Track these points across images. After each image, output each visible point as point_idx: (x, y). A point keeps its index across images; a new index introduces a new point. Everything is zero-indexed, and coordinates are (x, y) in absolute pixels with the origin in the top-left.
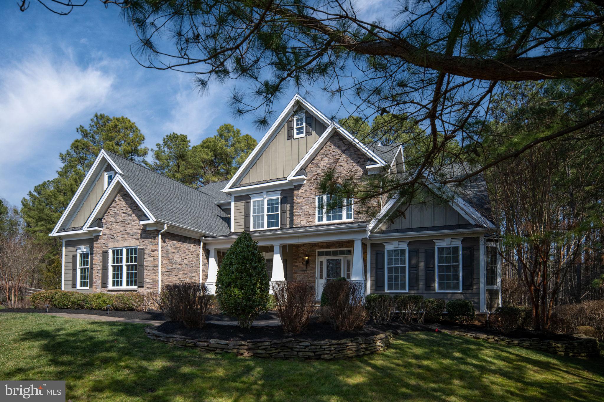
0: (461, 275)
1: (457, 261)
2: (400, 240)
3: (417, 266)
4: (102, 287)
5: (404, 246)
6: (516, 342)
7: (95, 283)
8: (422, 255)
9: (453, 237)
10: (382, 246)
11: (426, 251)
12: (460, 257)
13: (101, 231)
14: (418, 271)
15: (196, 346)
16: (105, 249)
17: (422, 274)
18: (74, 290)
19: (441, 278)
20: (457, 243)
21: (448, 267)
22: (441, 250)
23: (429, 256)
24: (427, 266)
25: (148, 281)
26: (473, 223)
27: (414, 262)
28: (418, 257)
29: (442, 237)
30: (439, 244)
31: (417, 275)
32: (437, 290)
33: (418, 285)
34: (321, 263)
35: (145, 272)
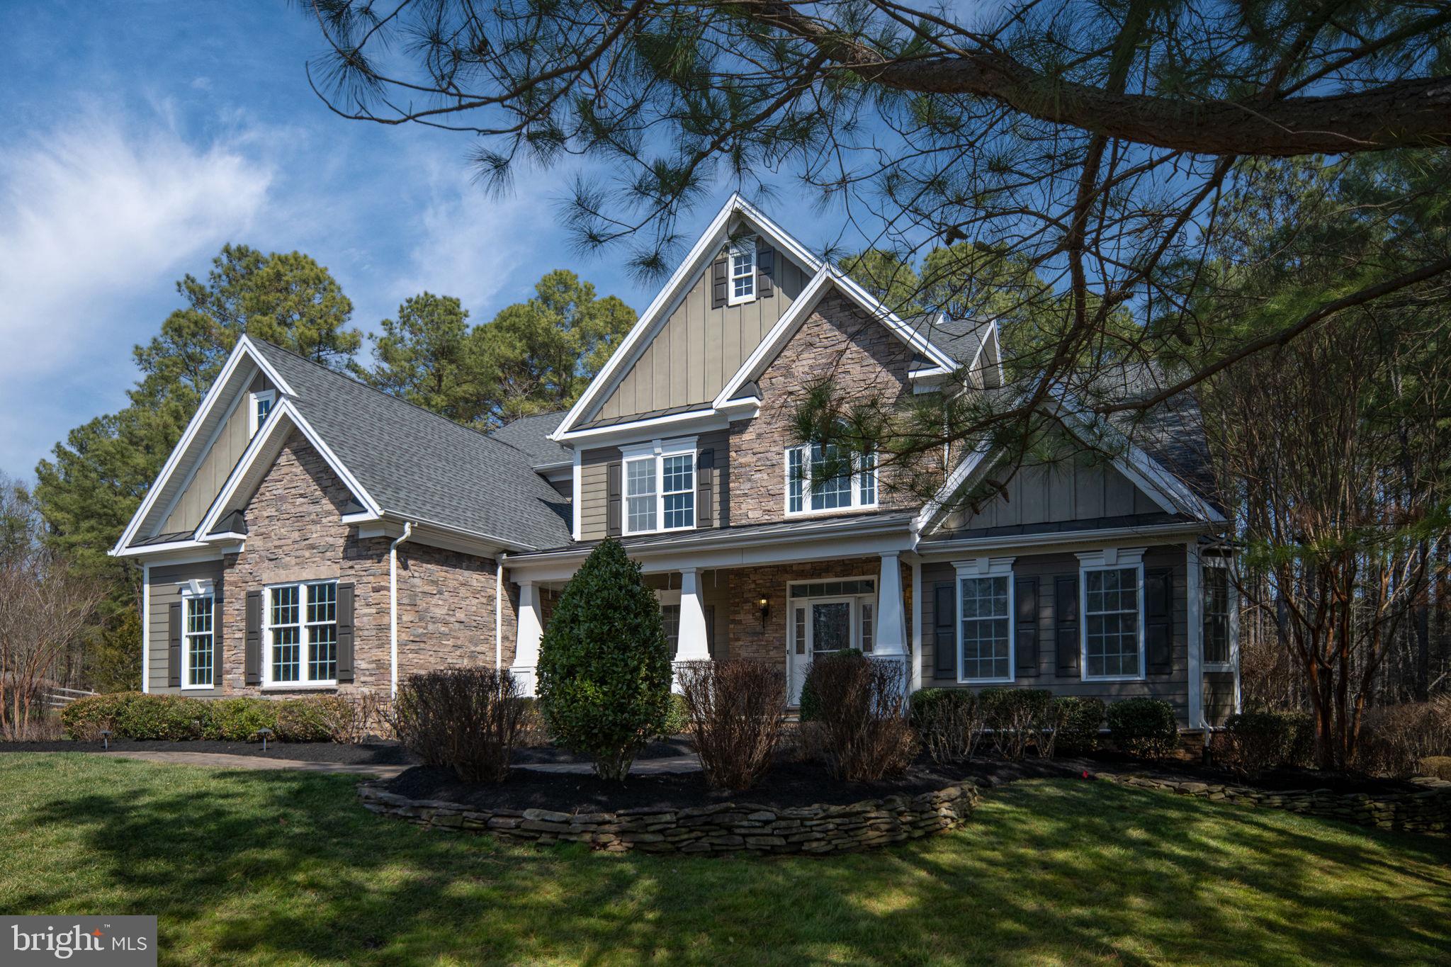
0: (1142, 637)
1: (1133, 605)
2: (993, 554)
3: (1035, 618)
4: (248, 684)
5: (1003, 569)
6: (1277, 800)
7: (228, 673)
8: (1047, 589)
9: (1122, 544)
10: (948, 568)
11: (1057, 581)
12: (1141, 594)
13: (242, 541)
14: (1038, 629)
15: (487, 828)
16: (252, 587)
17: (1047, 637)
18: (174, 691)
19: (1094, 646)
20: (1132, 560)
21: (1112, 620)
22: (1094, 577)
23: (1066, 592)
24: (1059, 619)
25: (364, 665)
26: (1172, 510)
27: (1027, 607)
28: (1036, 593)
29: (1095, 547)
30: (1088, 564)
31: (1036, 641)
32: (1084, 677)
33: (1037, 666)
34: (800, 613)
35: (357, 643)
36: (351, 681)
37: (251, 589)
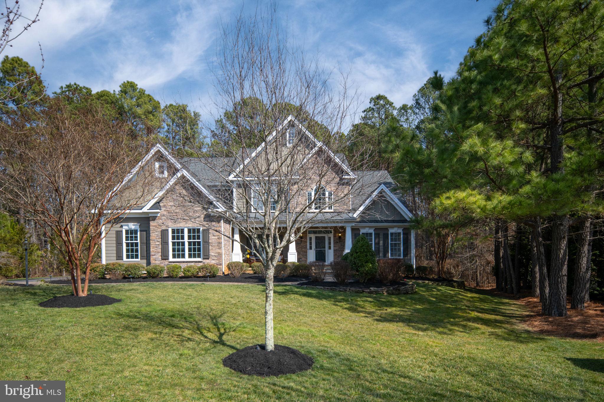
0: (402, 249)
1: (400, 241)
2: (370, 227)
3: (379, 243)
4: (162, 259)
5: (372, 231)
6: (440, 284)
7: (153, 256)
8: (381, 236)
9: (399, 227)
10: (358, 230)
11: (384, 234)
12: (402, 239)
13: (159, 212)
14: (379, 246)
16: (164, 228)
17: (381, 248)
18: (120, 262)
19: (392, 250)
20: (400, 231)
21: (395, 244)
22: (392, 234)
23: (386, 236)
24: (384, 244)
25: (213, 254)
26: (409, 220)
27: (377, 241)
28: (379, 238)
29: (392, 227)
30: (391, 231)
31: (379, 248)
32: (390, 257)
33: (379, 255)
34: (311, 239)
36: (208, 259)
37: (163, 228)
